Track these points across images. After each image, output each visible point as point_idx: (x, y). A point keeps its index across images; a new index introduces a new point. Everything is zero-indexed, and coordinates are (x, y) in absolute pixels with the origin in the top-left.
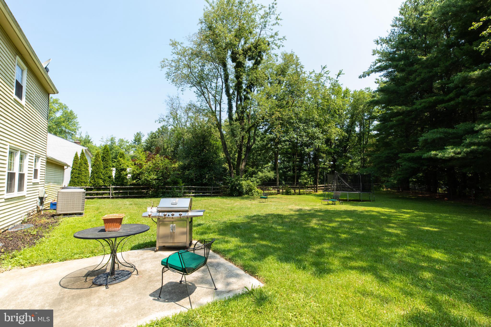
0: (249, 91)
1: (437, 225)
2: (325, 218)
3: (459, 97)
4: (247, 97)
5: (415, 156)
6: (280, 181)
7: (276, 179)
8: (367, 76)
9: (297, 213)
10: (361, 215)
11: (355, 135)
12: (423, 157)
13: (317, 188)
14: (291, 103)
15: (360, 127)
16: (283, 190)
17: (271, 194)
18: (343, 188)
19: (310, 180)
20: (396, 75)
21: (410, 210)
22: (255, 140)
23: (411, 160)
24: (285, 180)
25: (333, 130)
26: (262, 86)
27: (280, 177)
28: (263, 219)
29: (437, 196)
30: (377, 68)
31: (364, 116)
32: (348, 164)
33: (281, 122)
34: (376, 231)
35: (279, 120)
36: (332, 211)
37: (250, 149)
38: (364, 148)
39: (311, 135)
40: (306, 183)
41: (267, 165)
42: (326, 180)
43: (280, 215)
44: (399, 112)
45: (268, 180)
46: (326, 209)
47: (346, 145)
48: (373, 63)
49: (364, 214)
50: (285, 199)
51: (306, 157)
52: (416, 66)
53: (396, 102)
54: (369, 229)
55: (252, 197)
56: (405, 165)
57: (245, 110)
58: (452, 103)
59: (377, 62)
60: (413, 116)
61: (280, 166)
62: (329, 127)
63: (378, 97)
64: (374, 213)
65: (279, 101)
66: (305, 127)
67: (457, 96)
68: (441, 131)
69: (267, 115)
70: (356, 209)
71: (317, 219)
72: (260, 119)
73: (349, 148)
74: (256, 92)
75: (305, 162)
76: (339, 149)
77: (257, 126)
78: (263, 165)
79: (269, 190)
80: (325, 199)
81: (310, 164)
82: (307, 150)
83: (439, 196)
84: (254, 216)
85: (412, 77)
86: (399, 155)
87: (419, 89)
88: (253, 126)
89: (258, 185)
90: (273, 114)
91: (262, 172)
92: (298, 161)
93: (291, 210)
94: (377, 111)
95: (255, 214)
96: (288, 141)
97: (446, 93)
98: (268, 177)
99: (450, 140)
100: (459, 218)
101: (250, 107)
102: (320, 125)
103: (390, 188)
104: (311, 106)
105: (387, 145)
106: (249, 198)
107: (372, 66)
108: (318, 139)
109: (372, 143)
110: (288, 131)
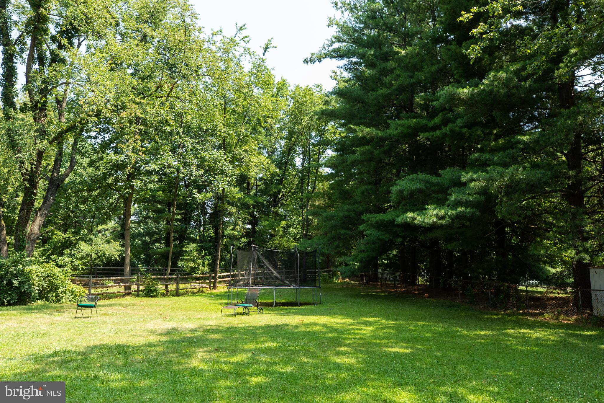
0: (65, 42)
1: (410, 342)
2: (225, 345)
3: (447, 126)
4: (57, 56)
5: (386, 220)
6: (132, 264)
7: (123, 259)
8: (317, 62)
9: (165, 339)
10: (293, 333)
11: (294, 173)
12: (396, 223)
13: (215, 280)
14: (168, 90)
15: (303, 159)
16: (138, 285)
17: (108, 296)
18: (267, 278)
19: (204, 263)
20: (363, 72)
21: (376, 317)
22: (73, 163)
23: (381, 226)
24: (147, 262)
25: (254, 159)
26: (101, 38)
27: (136, 254)
28: (76, 360)
29: (415, 290)
30: (335, 51)
31: (311, 137)
32: (279, 231)
33: (142, 127)
34: (316, 364)
35: (137, 123)
36: (241, 328)
37: (58, 186)
38: (308, 199)
39: (208, 165)
40: (193, 270)
41: (103, 226)
42: (235, 263)
43: (124, 346)
44: (365, 137)
45: (103, 262)
46: (228, 326)
47: (276, 190)
48: (328, 40)
49: (298, 332)
50: (142, 306)
51: (196, 212)
52: (391, 64)
53: (361, 118)
54: (305, 360)
55: (57, 305)
56: (370, 234)
57: (50, 87)
58: (438, 133)
59: (334, 40)
60: (386, 148)
61: (137, 228)
62: (246, 151)
63: (335, 104)
64: (317, 328)
65: (140, 81)
66: (198, 147)
67: (446, 122)
68: (421, 178)
69: (109, 107)
70: (287, 322)
71: (206, 349)
72: (89, 116)
73: (283, 198)
74: (85, 50)
75: (193, 223)
76: (263, 200)
77: (82, 130)
78: (92, 226)
79: (103, 286)
80: (230, 304)
81: (204, 226)
82: (197, 195)
83: (418, 290)
84: (54, 354)
85: (386, 79)
86: (363, 217)
87: (395, 102)
88: (70, 129)
89: (77, 276)
90: (123, 108)
91: (89, 242)
92: (177, 220)
93: (153, 332)
94: (332, 131)
95: (57, 349)
96: (157, 173)
97: (431, 116)
98: (104, 255)
99: (433, 195)
100: (440, 327)
101: (67, 84)
102: (229, 144)
103: (348, 278)
104: (210, 103)
105: (346, 195)
106: (47, 307)
107: (325, 46)
108: (223, 175)
109: (322, 191)
110: (159, 149)
